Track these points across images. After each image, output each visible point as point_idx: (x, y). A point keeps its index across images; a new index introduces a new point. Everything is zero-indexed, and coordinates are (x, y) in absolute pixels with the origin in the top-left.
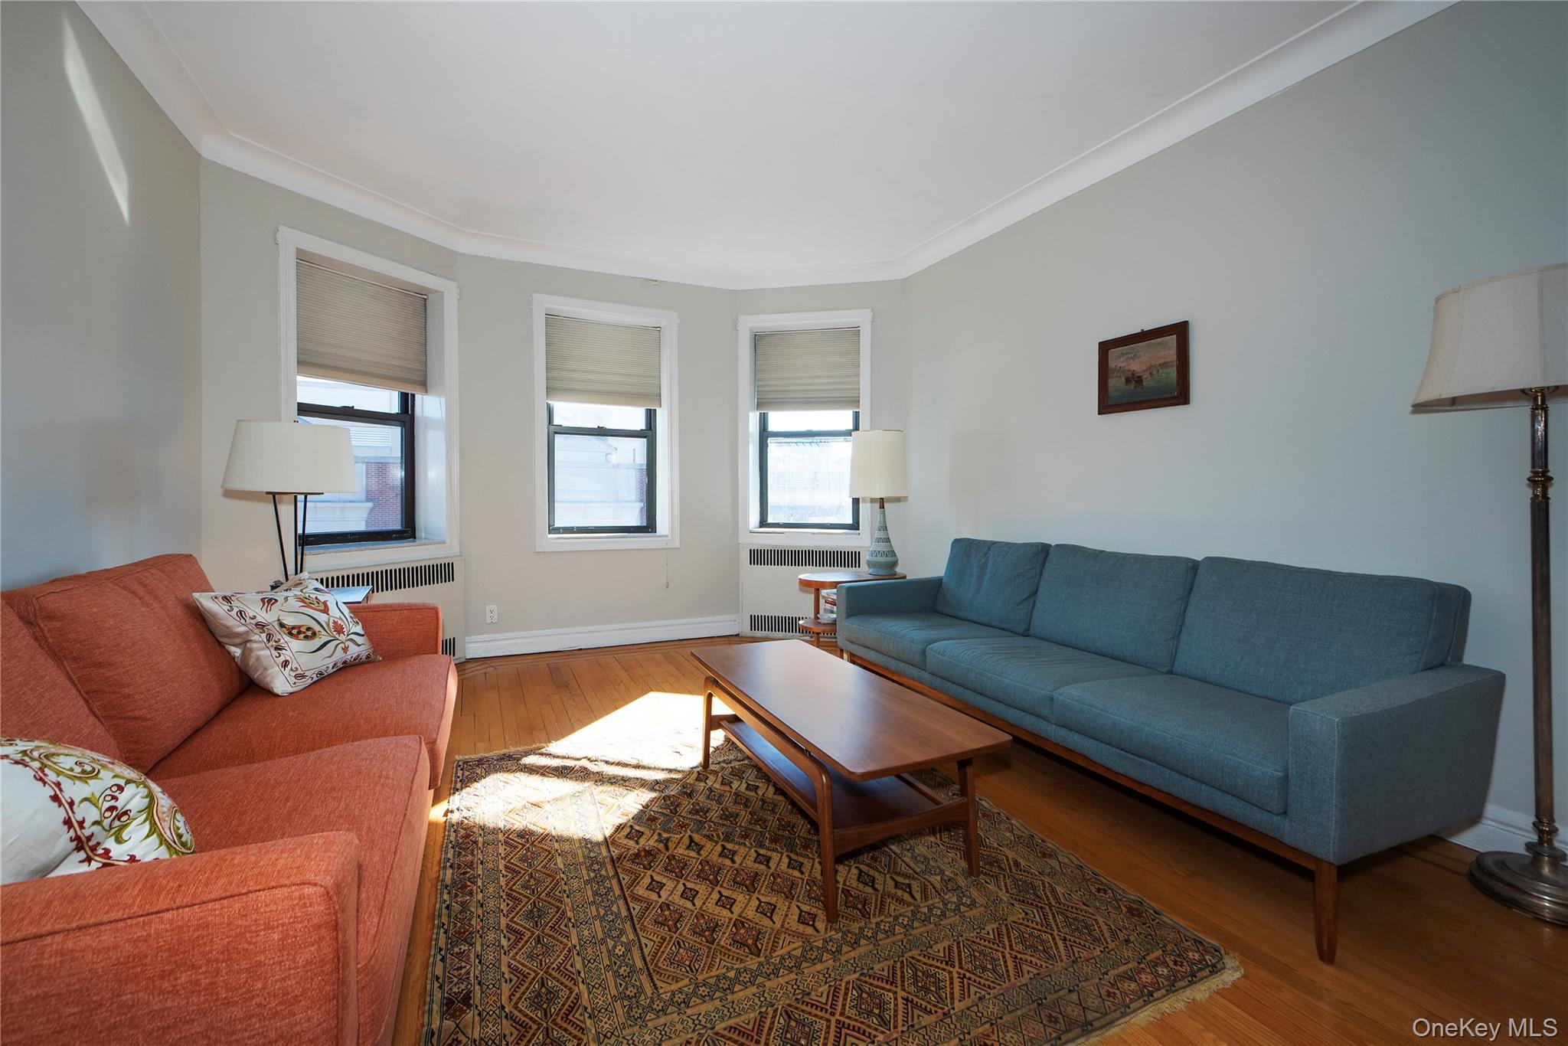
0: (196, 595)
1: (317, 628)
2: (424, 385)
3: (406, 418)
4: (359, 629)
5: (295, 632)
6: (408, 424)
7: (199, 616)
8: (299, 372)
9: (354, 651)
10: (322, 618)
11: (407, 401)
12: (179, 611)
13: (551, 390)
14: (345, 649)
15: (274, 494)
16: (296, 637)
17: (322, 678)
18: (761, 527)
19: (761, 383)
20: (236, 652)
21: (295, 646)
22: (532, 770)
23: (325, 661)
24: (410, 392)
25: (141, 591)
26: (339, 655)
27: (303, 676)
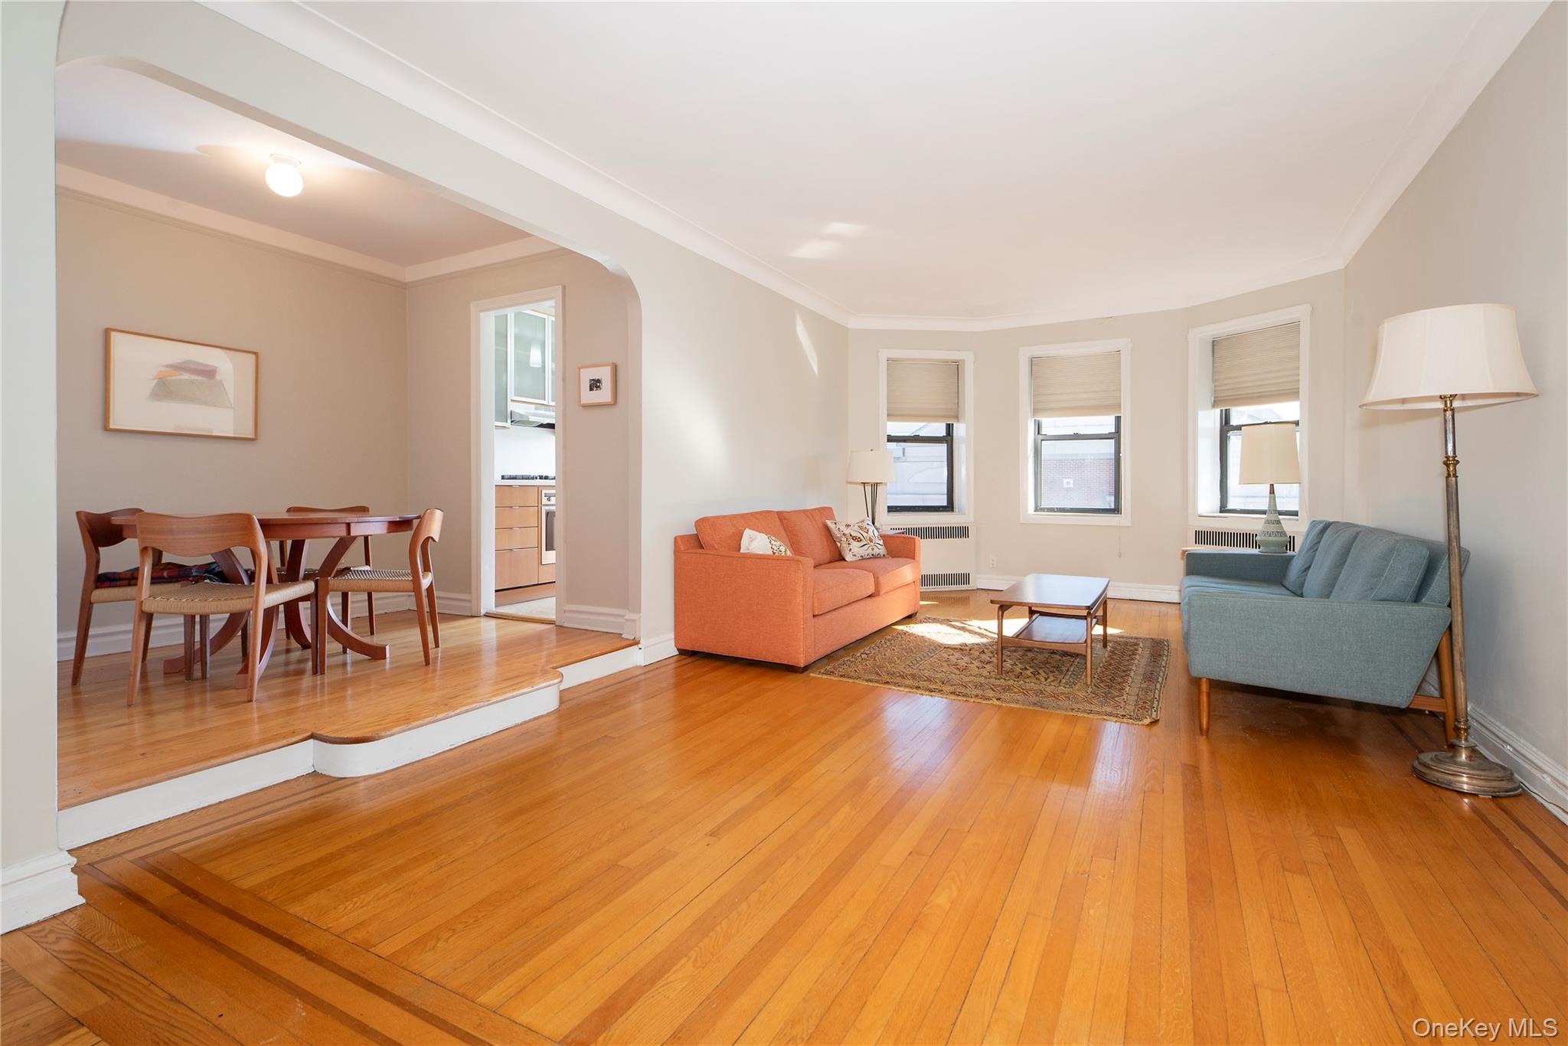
0: (827, 521)
1: (862, 538)
2: (957, 418)
3: (949, 438)
4: (881, 542)
5: (855, 538)
6: (949, 441)
7: (827, 529)
8: (888, 420)
9: (876, 551)
10: (865, 534)
11: (949, 428)
12: (821, 526)
13: (1036, 411)
14: (873, 549)
15: (864, 483)
16: (854, 540)
17: (863, 558)
18: (1221, 512)
19: (1217, 384)
20: (839, 544)
21: (855, 545)
22: (954, 627)
23: (865, 552)
24: (951, 423)
25: (811, 517)
26: (870, 551)
27: (855, 555)
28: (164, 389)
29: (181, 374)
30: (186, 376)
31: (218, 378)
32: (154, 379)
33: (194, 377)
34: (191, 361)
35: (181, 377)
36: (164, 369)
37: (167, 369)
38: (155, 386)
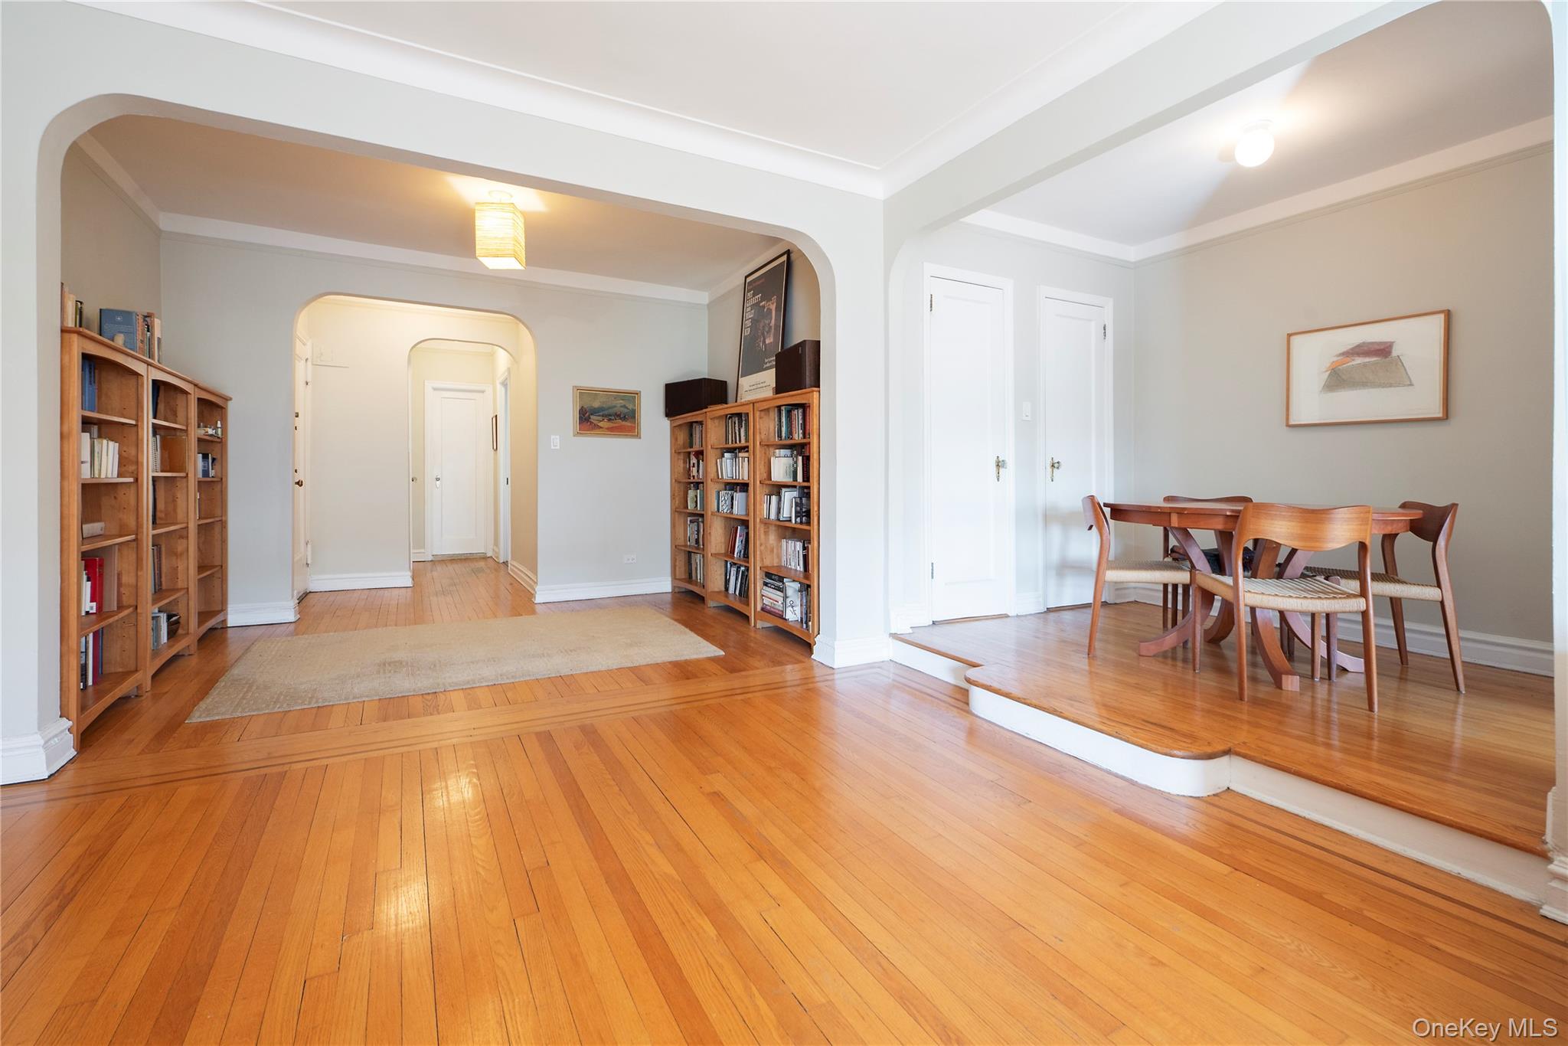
28: (1337, 379)
29: (1353, 360)
30: (1359, 360)
31: (1395, 353)
32: (1327, 371)
33: (1367, 360)
34: (1364, 343)
35: (1354, 363)
36: (1335, 359)
37: (1339, 358)
38: (1329, 376)
